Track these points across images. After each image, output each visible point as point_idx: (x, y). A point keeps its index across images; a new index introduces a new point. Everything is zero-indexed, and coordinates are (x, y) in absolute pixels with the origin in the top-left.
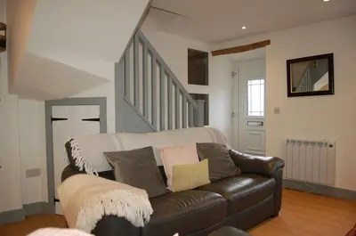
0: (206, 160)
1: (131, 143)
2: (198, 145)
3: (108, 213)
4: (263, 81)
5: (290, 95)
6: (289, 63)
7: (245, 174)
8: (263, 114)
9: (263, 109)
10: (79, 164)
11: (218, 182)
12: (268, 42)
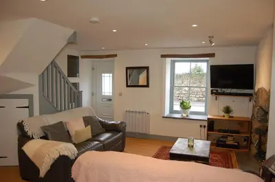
0: (89, 127)
1: (52, 120)
2: (84, 118)
3: (61, 154)
4: (111, 75)
5: (128, 86)
6: (127, 68)
7: (107, 131)
8: (111, 94)
9: (111, 91)
10: (30, 133)
11: (95, 136)
12: (116, 55)
